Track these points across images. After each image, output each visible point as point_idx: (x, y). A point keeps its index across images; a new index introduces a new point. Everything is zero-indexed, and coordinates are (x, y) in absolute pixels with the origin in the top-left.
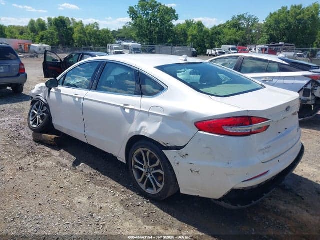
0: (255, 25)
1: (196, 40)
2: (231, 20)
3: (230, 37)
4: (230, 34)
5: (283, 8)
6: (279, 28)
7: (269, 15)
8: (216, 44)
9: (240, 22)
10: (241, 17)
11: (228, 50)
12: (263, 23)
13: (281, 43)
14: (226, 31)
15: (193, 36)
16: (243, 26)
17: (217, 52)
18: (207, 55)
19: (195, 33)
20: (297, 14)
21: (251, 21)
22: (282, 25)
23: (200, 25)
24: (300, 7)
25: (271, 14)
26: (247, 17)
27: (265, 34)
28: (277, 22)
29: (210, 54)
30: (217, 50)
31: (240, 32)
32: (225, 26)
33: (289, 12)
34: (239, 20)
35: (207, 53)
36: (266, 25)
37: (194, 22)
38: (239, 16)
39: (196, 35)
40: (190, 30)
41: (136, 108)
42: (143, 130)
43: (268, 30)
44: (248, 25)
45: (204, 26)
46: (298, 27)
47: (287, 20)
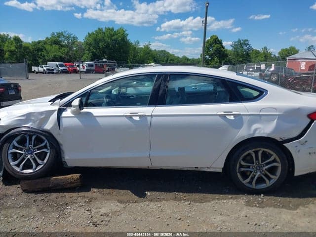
0: (76, 43)
1: (15, 56)
2: (50, 36)
3: (54, 54)
4: (54, 50)
5: (99, 29)
6: (99, 47)
7: (88, 34)
8: (40, 60)
9: (60, 39)
10: (60, 35)
11: (56, 67)
12: (83, 41)
13: (104, 60)
14: (48, 47)
15: (11, 51)
16: (64, 43)
17: (45, 68)
18: (34, 72)
19: (13, 48)
20: (111, 35)
21: (70, 39)
22: (100, 44)
23: (17, 40)
24: (113, 29)
25: (89, 33)
26: (66, 35)
27: (87, 52)
28: (97, 41)
29: (37, 71)
30: (45, 67)
31: (63, 49)
32: (45, 43)
33: (104, 33)
34: (59, 37)
35: (33, 70)
36: (87, 44)
37: (9, 37)
38: (58, 34)
39: (15, 51)
40: (6, 45)
41: (241, 113)
42: (257, 132)
43: (89, 48)
44: (68, 43)
45: (22, 42)
46: (114, 46)
47: (104, 40)
